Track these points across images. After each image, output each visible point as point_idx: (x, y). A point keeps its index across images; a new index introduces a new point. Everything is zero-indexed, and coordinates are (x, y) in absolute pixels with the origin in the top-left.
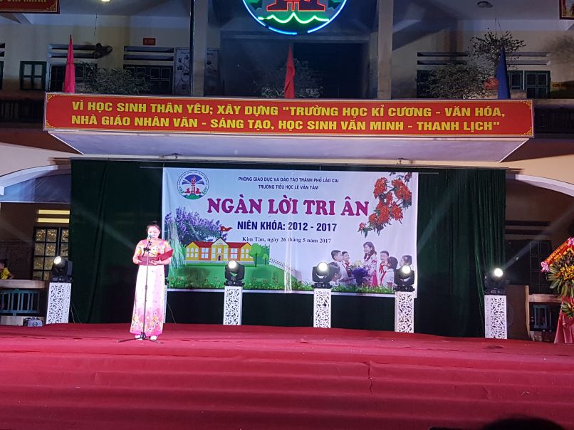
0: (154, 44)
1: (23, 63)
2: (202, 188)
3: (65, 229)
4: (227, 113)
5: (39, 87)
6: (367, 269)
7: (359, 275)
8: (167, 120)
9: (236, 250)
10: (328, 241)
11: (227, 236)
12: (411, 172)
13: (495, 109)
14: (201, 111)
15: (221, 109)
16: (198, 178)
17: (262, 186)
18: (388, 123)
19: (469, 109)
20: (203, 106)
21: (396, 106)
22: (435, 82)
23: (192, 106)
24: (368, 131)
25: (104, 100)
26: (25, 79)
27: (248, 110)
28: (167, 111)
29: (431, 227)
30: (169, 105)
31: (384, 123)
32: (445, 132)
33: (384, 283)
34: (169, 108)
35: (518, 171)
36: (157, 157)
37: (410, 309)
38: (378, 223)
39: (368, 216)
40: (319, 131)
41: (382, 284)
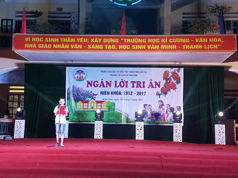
0: (62, 11)
1: (2, 20)
2: (84, 76)
3: (22, 95)
4: (95, 42)
5: (10, 31)
6: (160, 112)
7: (157, 115)
8: (68, 45)
9: (100, 104)
10: (142, 100)
11: (96, 98)
12: (180, 68)
13: (219, 39)
14: (83, 41)
15: (92, 40)
16: (82, 72)
17: (111, 75)
18: (169, 46)
19: (207, 39)
20: (84, 39)
21: (173, 38)
22: (191, 26)
23: (79, 39)
24: (160, 49)
25: (40, 37)
26: (3, 27)
27: (105, 40)
28: (68, 41)
29: (189, 94)
30: (69, 39)
31: (167, 46)
32: (196, 49)
34: (69, 40)
35: (230, 67)
36: (63, 62)
37: (180, 131)
38: (165, 92)
39: (160, 88)
40: (137, 50)
41: (167, 120)
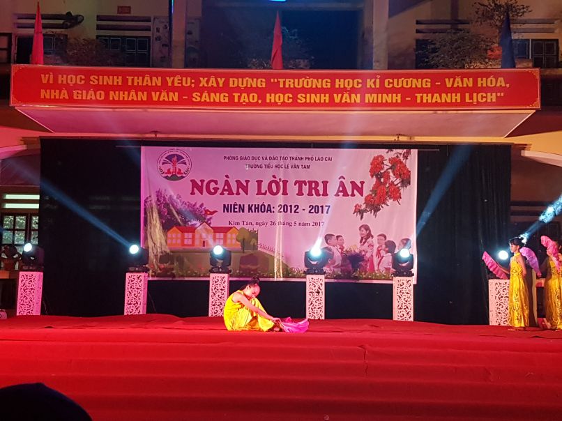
0: (129, 12)
2: (183, 168)
3: (35, 215)
6: (363, 253)
7: (354, 260)
8: (145, 93)
9: (222, 235)
10: (321, 224)
11: (212, 221)
12: (410, 149)
13: (499, 79)
14: (181, 83)
15: (203, 82)
16: (179, 158)
17: (249, 166)
18: (385, 95)
19: (471, 79)
20: (184, 79)
21: (393, 76)
23: (172, 78)
24: (363, 104)
25: (76, 73)
27: (233, 83)
28: (144, 84)
30: (147, 78)
31: (380, 95)
32: (446, 104)
33: (381, 268)
34: (147, 81)
36: (134, 135)
37: (409, 295)
38: (374, 204)
39: (364, 197)
40: (311, 105)
41: (378, 270)
